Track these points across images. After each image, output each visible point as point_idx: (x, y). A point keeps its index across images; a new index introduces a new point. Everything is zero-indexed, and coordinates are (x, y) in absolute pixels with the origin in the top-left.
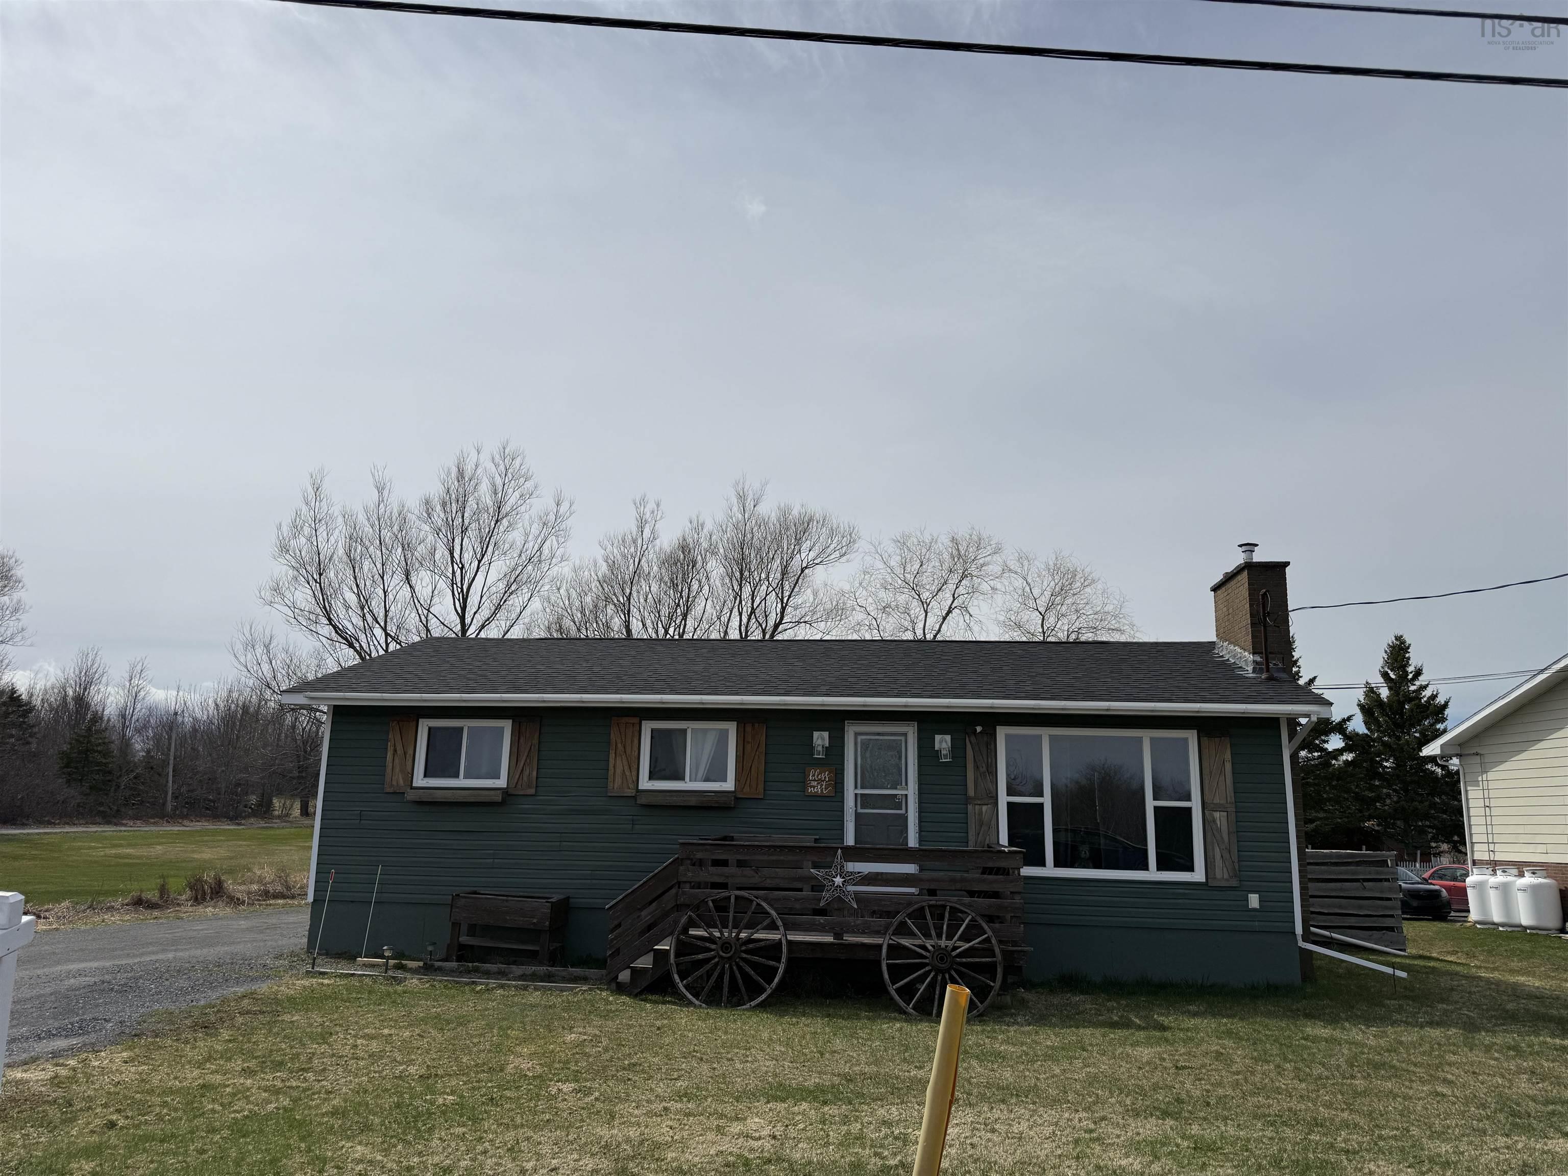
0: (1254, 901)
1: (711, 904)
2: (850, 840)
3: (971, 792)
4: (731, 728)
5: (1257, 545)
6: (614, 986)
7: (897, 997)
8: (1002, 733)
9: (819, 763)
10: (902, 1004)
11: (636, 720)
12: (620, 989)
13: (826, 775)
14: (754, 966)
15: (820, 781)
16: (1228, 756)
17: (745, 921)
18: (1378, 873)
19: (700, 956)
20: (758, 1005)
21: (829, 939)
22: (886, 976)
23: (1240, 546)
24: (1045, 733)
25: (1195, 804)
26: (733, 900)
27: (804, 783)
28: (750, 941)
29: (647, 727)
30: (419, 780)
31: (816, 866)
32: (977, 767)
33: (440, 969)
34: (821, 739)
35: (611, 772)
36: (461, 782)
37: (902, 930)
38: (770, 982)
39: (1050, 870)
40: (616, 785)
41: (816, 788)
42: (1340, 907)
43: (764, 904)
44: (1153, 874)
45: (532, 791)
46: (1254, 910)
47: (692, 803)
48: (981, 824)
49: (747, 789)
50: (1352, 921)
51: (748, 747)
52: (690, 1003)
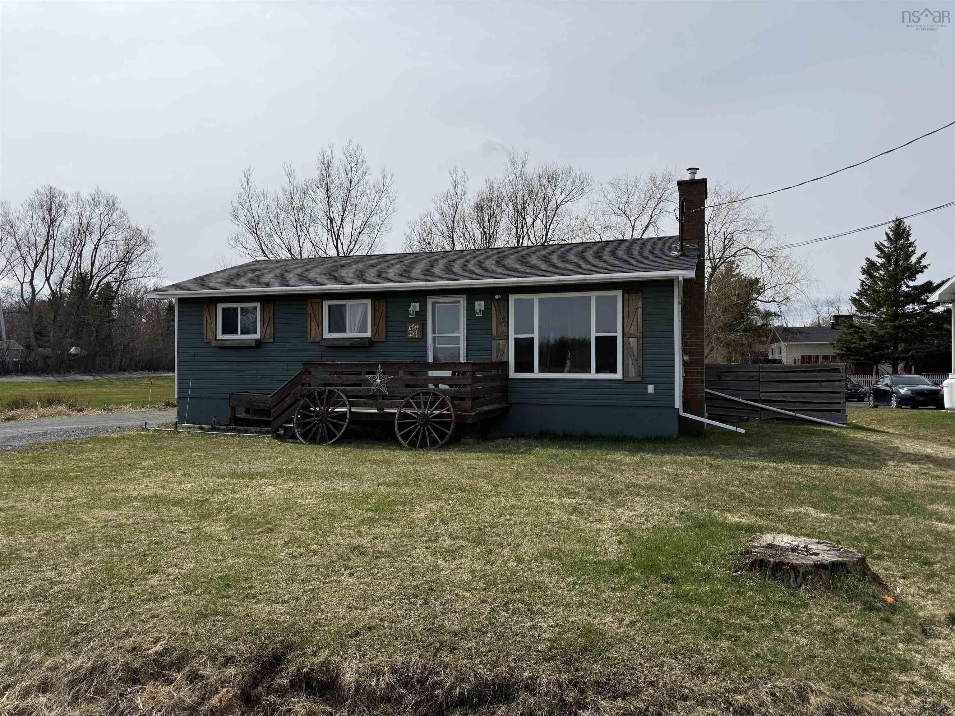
0: (651, 389)
1: (316, 394)
2: (430, 360)
3: (494, 333)
4: (368, 302)
5: (698, 169)
6: (275, 435)
7: (400, 439)
8: (512, 298)
9: (412, 321)
10: (402, 442)
11: (320, 301)
12: (278, 437)
13: (417, 327)
14: (332, 423)
15: (414, 330)
16: (640, 304)
17: (332, 402)
18: (831, 376)
19: (308, 420)
20: (333, 443)
21: (376, 411)
22: (396, 428)
23: (688, 170)
24: (536, 297)
25: (619, 335)
26: (327, 392)
27: (406, 331)
28: (333, 412)
29: (326, 304)
30: (220, 336)
31: (368, 373)
32: (497, 319)
33: (218, 429)
34: (415, 306)
35: (309, 329)
36: (239, 336)
37: (408, 405)
38: (339, 432)
39: (536, 375)
40: (313, 335)
41: (412, 334)
42: (804, 398)
43: (341, 394)
44: (593, 375)
45: (272, 340)
46: (650, 394)
47: (347, 345)
48: (499, 350)
49: (377, 336)
50: (811, 406)
51: (377, 314)
52: (301, 443)
